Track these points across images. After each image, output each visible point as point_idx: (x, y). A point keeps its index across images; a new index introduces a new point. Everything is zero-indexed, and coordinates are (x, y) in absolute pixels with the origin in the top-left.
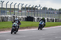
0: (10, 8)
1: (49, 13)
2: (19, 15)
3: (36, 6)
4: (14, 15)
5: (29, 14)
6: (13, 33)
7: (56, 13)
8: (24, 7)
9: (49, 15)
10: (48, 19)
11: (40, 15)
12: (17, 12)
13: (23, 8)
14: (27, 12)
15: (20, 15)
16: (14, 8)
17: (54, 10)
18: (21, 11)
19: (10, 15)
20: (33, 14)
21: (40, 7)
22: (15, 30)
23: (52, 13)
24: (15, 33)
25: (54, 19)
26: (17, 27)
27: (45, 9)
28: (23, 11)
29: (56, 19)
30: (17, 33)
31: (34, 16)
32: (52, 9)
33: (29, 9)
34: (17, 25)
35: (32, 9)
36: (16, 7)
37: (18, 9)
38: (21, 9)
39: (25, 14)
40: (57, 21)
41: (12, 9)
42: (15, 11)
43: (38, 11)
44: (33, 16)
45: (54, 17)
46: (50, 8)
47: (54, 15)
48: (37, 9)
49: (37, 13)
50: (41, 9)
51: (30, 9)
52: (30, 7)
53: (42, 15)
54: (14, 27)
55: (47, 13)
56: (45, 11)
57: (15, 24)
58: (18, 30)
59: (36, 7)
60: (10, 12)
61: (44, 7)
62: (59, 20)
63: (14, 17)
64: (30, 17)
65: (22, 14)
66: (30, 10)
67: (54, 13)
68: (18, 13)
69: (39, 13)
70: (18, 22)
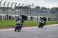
0: (3, 7)
1: (42, 12)
2: (12, 14)
3: (29, 5)
4: (8, 14)
5: (22, 13)
6: (17, 31)
7: (49, 12)
8: (18, 6)
9: (42, 14)
10: (41, 18)
11: (33, 14)
12: (10, 11)
13: (16, 7)
14: (20, 11)
15: (14, 14)
16: (7, 7)
17: (47, 9)
18: (14, 10)
19: (4, 14)
20: (26, 13)
21: (33, 6)
22: (18, 28)
23: (44, 12)
24: (19, 31)
25: (47, 18)
26: (21, 25)
27: (38, 8)
28: (16, 10)
29: (49, 18)
30: (20, 30)
31: (28, 15)
32: (45, 8)
33: (22, 8)
34: (21, 23)
35: (25, 8)
36: (10, 6)
37: (11, 8)
38: (15, 8)
39: (18, 13)
40: (50, 20)
41: (6, 8)
42: (9, 10)
43: (31, 10)
44: (26, 15)
45: (47, 15)
46: (42, 7)
47: (47, 14)
48: (30, 8)
49: (30, 12)
50: (35, 8)
51: (24, 8)
52: (23, 6)
53: (35, 14)
54: (18, 25)
55: (40, 12)
56: (38, 10)
57: (19, 22)
58: (21, 28)
59: (29, 7)
60: (3, 11)
61: (37, 6)
62: (52, 19)
63: (8, 16)
64: (23, 15)
65: (15, 13)
66: (23, 10)
67: (47, 12)
68: (12, 12)
69: (33, 12)
70: (21, 20)
